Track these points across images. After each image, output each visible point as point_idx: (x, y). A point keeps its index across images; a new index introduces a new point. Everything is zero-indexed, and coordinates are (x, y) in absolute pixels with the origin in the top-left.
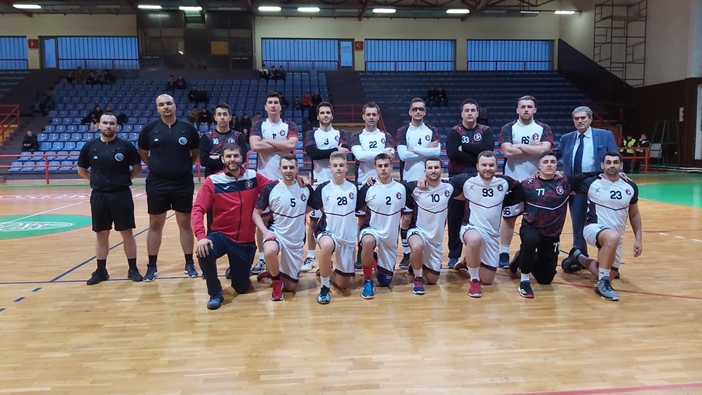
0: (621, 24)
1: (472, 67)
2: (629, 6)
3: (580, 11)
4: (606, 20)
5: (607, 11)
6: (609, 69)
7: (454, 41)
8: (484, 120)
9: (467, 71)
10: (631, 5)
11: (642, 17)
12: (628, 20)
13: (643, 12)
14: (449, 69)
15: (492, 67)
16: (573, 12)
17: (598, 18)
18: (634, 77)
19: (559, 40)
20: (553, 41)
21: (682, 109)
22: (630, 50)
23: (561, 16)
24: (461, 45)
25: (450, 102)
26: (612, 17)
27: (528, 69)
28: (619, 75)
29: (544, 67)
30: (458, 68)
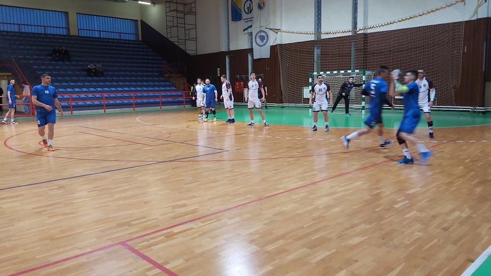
0: (182, 15)
1: (83, 34)
2: (185, 4)
4: (173, 12)
5: (173, 6)
6: (176, 44)
7: (66, 13)
8: (100, 72)
9: (79, 36)
10: (186, 4)
11: (192, 12)
12: (185, 14)
13: (193, 10)
14: (65, 34)
15: (96, 35)
16: (149, 4)
17: (168, 10)
18: (191, 49)
19: (141, 20)
20: (137, 20)
21: (219, 69)
22: (187, 32)
23: (140, 4)
24: (73, 17)
25: (72, 58)
26: (176, 10)
27: (123, 38)
28: (183, 47)
29: (132, 38)
30: (72, 33)
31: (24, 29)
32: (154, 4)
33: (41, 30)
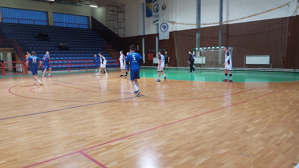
0: (116, 13)
1: (57, 25)
2: (118, 7)
3: (99, 6)
4: (111, 12)
5: (111, 8)
6: (113, 31)
7: (47, 12)
8: (67, 48)
9: (54, 26)
11: (122, 12)
12: (118, 12)
13: (123, 10)
14: (46, 25)
15: (65, 25)
16: (96, 7)
17: (108, 10)
18: (121, 34)
19: (91, 17)
20: (89, 17)
21: (138, 46)
22: (119, 24)
23: (91, 7)
24: (50, 15)
25: (50, 39)
26: (113, 11)
27: (80, 28)
28: (116, 33)
29: (86, 27)
30: (50, 25)
31: (22, 22)
32: (100, 7)
33: (31, 23)
